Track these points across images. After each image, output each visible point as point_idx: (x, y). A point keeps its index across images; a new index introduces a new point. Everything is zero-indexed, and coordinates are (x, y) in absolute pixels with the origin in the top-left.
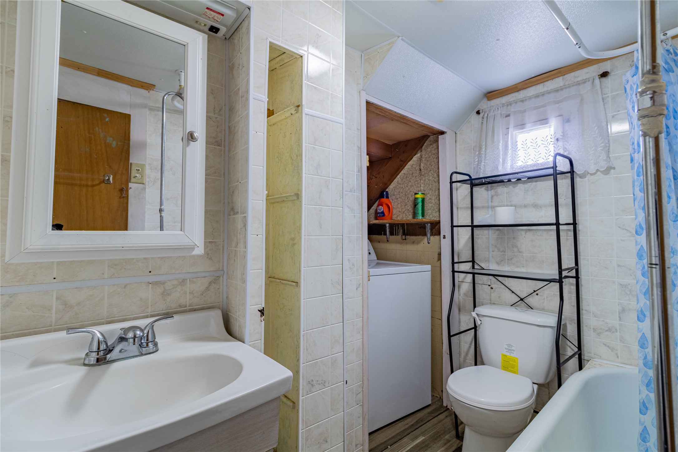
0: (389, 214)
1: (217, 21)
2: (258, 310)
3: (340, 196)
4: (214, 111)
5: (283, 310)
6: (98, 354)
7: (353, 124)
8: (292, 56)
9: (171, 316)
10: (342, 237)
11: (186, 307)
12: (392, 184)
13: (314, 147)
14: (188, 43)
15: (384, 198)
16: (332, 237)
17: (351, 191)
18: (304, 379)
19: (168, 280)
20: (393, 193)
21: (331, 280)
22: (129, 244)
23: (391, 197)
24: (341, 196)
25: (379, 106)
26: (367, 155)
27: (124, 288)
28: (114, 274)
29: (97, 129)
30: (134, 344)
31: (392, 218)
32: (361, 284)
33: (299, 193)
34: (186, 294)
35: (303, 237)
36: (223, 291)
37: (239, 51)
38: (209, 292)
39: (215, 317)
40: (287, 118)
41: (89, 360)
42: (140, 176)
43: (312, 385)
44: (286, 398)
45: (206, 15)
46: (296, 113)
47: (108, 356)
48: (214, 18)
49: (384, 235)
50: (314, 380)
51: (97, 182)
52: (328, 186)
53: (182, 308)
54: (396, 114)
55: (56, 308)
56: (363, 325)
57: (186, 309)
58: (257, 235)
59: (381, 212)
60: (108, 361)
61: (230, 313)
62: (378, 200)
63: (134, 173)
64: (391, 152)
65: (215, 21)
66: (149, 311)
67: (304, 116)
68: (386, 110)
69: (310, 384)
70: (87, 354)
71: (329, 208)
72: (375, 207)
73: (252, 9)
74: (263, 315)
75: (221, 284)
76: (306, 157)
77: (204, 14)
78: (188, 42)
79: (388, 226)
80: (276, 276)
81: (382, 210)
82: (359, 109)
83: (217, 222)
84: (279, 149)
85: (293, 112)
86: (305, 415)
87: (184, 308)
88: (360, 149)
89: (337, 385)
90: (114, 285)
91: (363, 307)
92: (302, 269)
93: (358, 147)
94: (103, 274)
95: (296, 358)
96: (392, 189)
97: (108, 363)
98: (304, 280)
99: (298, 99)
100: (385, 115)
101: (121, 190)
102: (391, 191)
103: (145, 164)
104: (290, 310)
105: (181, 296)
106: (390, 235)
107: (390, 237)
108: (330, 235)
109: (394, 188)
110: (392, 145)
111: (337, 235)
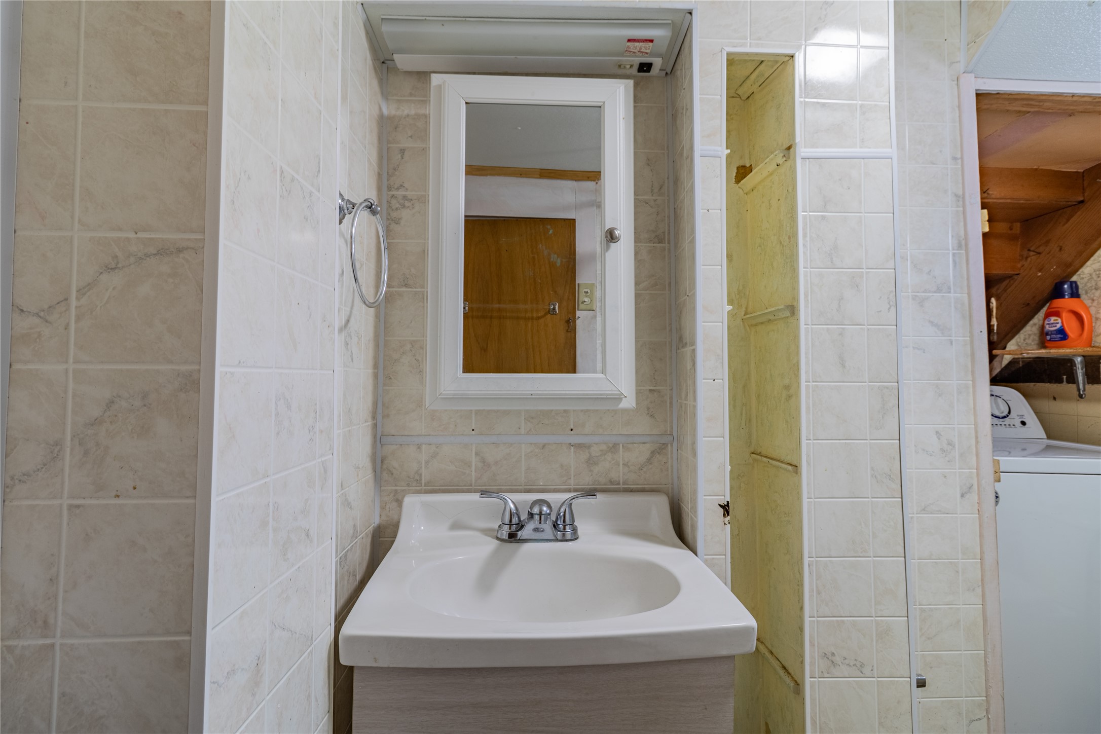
0: (1081, 335)
1: (647, 53)
2: (719, 505)
3: (889, 304)
4: (652, 190)
5: (775, 512)
6: (510, 529)
7: (941, 151)
8: (777, 62)
9: (593, 494)
10: (897, 384)
11: (619, 484)
12: (1089, 263)
13: (822, 215)
14: (604, 103)
15: (1062, 296)
16: (870, 384)
17: (939, 290)
18: (814, 645)
19: (594, 443)
20: (1094, 284)
21: (872, 469)
22: (538, 391)
23: (1086, 293)
24: (891, 303)
25: (1019, 94)
26: (983, 208)
27: (542, 449)
28: (530, 430)
29: (541, 245)
30: (540, 523)
31: (1091, 344)
32: (975, 487)
33: (795, 304)
34: (619, 465)
35: (803, 384)
36: (672, 466)
37: (682, 87)
38: (651, 466)
39: (659, 507)
40: (771, 174)
41: (502, 534)
42: (590, 300)
43: (833, 662)
44: (784, 671)
45: (630, 51)
46: (786, 160)
47: (519, 533)
48: (642, 51)
49: (1068, 382)
50: (835, 653)
51: (541, 314)
52: (857, 286)
53: (613, 485)
54: (1075, 99)
55: (475, 465)
56: (982, 576)
57: (620, 488)
58: (714, 380)
59: (1055, 330)
60: (519, 540)
61: (681, 504)
62: (1048, 305)
63: (583, 297)
64: (1084, 189)
65: (643, 54)
66: (572, 483)
67: (799, 163)
68: (1044, 98)
69: (828, 658)
70: (500, 526)
71: (861, 329)
72: (1039, 320)
73: (694, 13)
74: (728, 515)
75: (669, 456)
76: (805, 236)
77: (626, 51)
78: (604, 101)
79: (1081, 362)
80: (764, 453)
81: (1059, 326)
82: (957, 115)
83: (661, 359)
84: (762, 230)
85: (780, 160)
86: (818, 714)
87: (616, 485)
88: (961, 199)
89: (894, 681)
90: (531, 444)
91: (981, 536)
92: (804, 442)
93: (956, 196)
94: (519, 429)
95: (799, 603)
96: (1091, 275)
97: (520, 541)
98: (808, 463)
99: (789, 135)
100: (1042, 110)
101: (568, 322)
102: (1086, 280)
103: (594, 284)
104: (786, 514)
105: (612, 468)
106: (1089, 383)
107: (1088, 387)
108: (867, 381)
109: (1098, 273)
110: (1083, 172)
111: (883, 381)
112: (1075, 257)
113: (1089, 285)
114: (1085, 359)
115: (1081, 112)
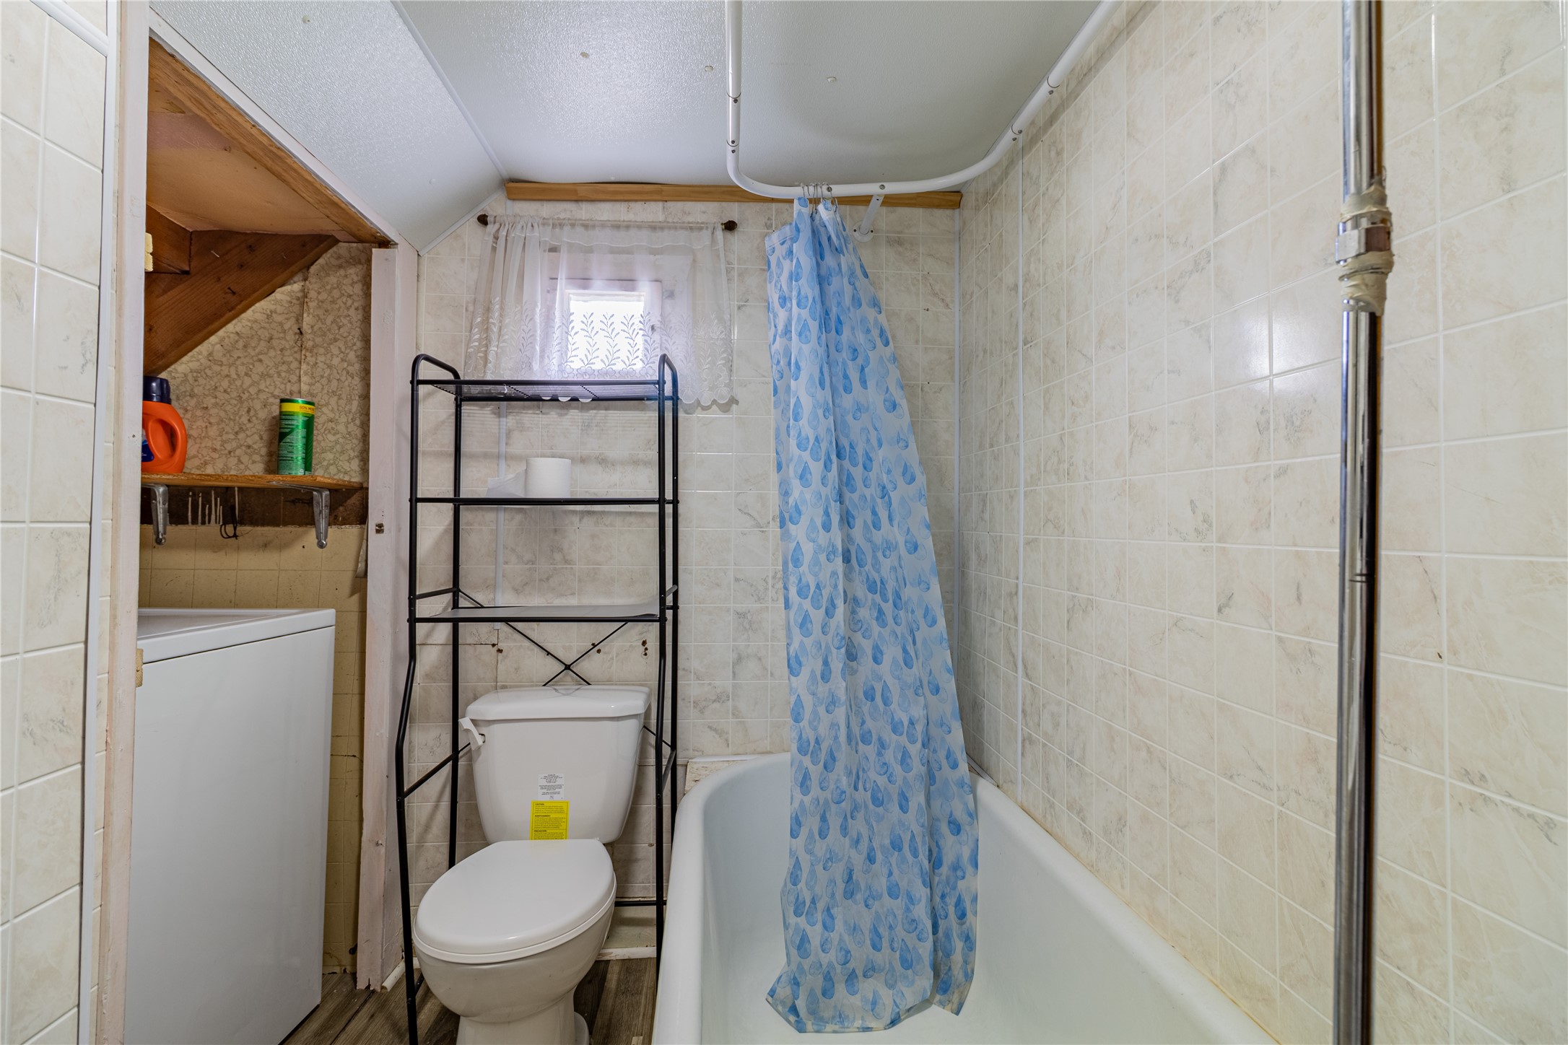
0: (171, 456)
10: (87, 526)
12: (185, 359)
15: (150, 398)
16: (32, 525)
20: (188, 389)
21: (26, 717)
23: (179, 398)
24: (88, 356)
31: (182, 470)
32: (104, 704)
56: (104, 855)
64: (190, 256)
79: (164, 492)
91: (108, 786)
96: (186, 375)
100: (208, 120)
102: (178, 381)
106: (171, 523)
107: (169, 528)
108: (27, 519)
109: (195, 374)
110: (192, 232)
111: (62, 520)
112: (171, 345)
113: (182, 389)
114: (169, 489)
115: (247, 153)
